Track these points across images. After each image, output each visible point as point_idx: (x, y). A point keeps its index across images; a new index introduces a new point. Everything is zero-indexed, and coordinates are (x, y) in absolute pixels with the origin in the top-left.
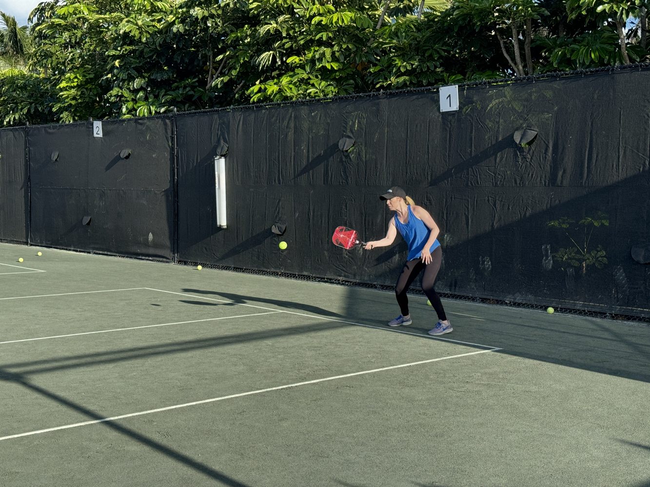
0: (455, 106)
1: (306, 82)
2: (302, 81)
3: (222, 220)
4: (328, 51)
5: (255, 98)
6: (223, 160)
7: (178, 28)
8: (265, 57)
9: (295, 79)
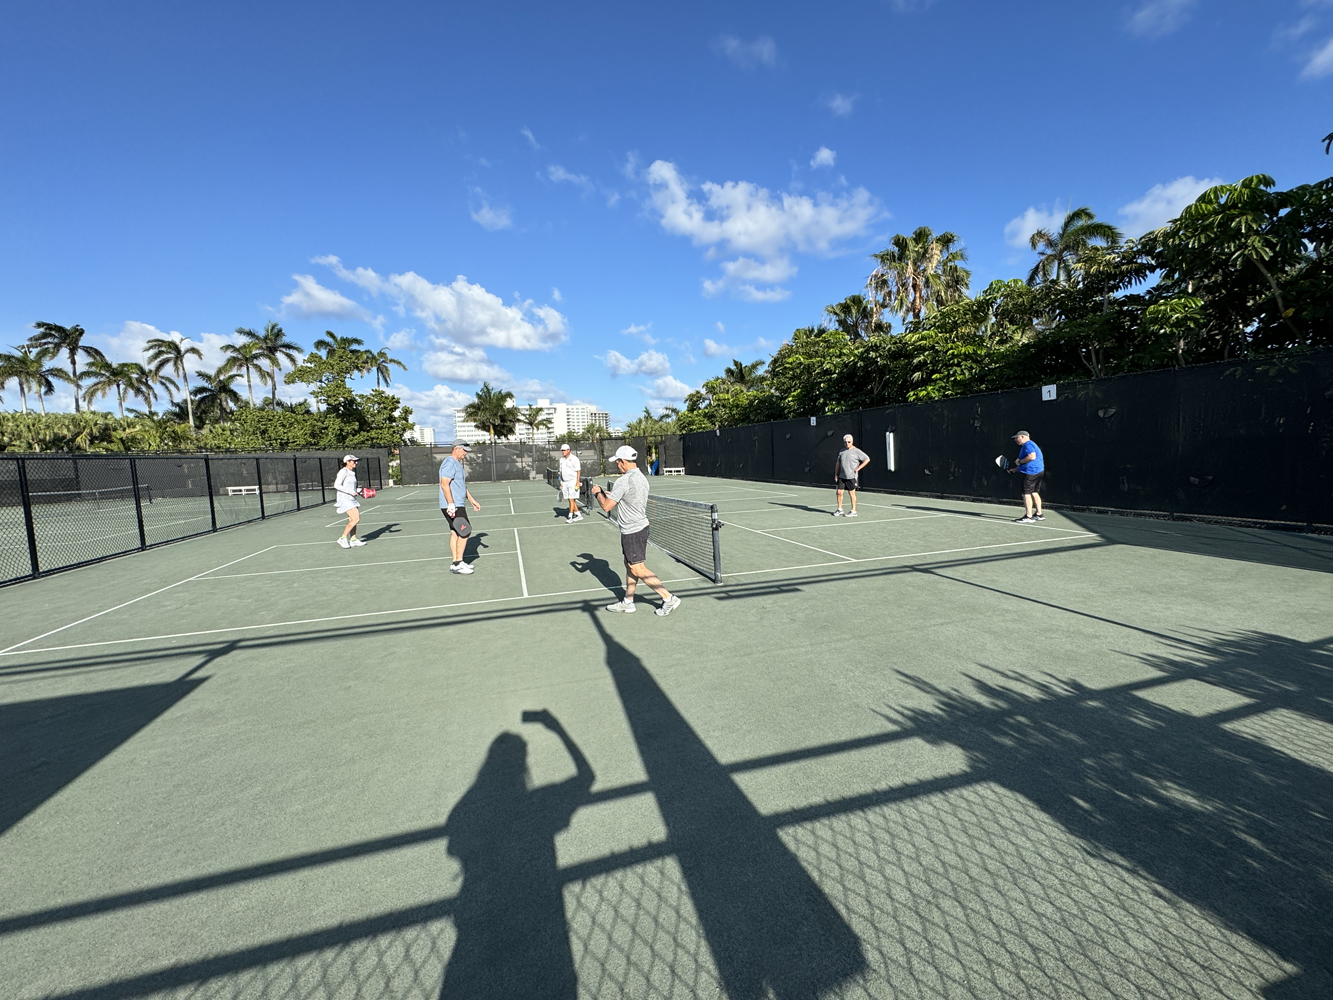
0: (1054, 396)
1: (944, 388)
2: (941, 387)
3: (892, 466)
4: (958, 370)
5: (911, 399)
6: (892, 435)
7: (860, 364)
8: (917, 375)
9: (937, 387)
